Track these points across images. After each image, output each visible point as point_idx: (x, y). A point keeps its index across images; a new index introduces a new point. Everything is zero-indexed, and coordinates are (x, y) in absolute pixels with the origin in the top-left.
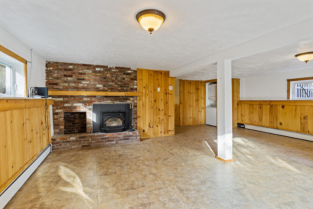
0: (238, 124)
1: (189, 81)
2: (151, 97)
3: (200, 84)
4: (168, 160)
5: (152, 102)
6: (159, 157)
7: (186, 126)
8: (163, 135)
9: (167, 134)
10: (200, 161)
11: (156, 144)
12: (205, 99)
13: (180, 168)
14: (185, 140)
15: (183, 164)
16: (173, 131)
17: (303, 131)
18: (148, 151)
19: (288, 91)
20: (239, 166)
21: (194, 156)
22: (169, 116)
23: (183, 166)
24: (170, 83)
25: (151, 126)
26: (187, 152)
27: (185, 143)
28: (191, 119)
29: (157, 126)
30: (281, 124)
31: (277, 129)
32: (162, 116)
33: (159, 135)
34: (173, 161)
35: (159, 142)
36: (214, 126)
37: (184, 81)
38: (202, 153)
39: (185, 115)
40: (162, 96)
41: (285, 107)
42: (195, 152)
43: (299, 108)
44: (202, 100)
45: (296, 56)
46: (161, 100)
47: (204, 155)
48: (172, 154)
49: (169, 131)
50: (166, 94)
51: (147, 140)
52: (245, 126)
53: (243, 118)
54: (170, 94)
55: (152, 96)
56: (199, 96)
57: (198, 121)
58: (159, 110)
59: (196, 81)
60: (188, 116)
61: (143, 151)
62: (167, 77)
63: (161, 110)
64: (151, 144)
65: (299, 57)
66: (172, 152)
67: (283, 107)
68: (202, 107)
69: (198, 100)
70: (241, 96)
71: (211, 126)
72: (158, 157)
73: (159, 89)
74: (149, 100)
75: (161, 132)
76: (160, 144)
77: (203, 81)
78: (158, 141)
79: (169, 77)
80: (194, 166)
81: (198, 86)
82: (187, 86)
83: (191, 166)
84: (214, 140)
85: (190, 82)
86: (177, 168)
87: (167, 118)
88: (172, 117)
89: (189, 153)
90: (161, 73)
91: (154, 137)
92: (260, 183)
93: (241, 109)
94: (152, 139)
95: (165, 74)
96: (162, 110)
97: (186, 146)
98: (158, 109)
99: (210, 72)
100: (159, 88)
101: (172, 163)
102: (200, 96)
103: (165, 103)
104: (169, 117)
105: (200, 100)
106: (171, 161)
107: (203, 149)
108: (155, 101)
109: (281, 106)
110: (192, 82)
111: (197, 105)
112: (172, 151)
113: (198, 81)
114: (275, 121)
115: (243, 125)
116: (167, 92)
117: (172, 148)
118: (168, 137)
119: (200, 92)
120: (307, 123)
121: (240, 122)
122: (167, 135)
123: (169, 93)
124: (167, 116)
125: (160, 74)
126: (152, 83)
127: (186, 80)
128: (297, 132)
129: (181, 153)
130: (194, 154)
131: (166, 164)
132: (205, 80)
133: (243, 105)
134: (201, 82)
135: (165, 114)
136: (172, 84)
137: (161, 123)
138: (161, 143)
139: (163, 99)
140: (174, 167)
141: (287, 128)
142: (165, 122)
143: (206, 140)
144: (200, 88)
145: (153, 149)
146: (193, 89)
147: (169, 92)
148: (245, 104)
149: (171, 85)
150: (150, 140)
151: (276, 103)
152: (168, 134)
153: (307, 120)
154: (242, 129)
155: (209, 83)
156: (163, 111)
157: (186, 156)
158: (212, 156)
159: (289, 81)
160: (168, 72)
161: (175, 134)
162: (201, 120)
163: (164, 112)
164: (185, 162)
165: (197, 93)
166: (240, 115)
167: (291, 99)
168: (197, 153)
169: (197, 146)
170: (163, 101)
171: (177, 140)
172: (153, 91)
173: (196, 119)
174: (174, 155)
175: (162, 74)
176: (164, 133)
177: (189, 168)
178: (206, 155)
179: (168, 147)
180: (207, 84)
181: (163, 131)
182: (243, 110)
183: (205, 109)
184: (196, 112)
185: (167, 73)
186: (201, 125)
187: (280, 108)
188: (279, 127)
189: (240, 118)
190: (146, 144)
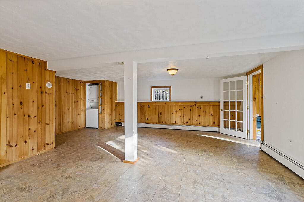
0: (116, 123)
1: (67, 79)
2: (12, 97)
3: (79, 83)
4: (70, 190)
5: (15, 105)
6: (51, 192)
7: (64, 133)
8: (36, 152)
9: (43, 149)
10: (111, 173)
11: (30, 171)
12: (85, 100)
13: (95, 194)
14: (74, 151)
15: (95, 186)
16: (52, 143)
17: (160, 122)
18: (22, 190)
19: (151, 95)
20: (146, 163)
21: (101, 169)
22: (47, 124)
23: (97, 189)
24: (47, 78)
25: (13, 144)
26: (87, 166)
27: (77, 156)
28: (70, 124)
29: (25, 142)
30: (147, 119)
31: (145, 123)
32: (34, 125)
33: (30, 154)
34: (79, 188)
35: (34, 166)
36: (95, 128)
37: (60, 78)
38: (105, 161)
39: (61, 120)
40: (34, 96)
41: (150, 106)
42: (98, 163)
43: (157, 107)
44: (82, 102)
45: (168, 70)
46: (33, 102)
47: (110, 164)
48: (70, 177)
49: (46, 145)
50: (42, 93)
51: (6, 170)
52: (122, 124)
53: (121, 117)
54: (48, 93)
55: (15, 94)
56: (78, 97)
57: (77, 126)
58: (29, 116)
59: (75, 80)
60: (66, 121)
61: (9, 193)
62: (43, 68)
63: (32, 116)
64: (20, 175)
65: (169, 71)
66: (68, 175)
67: (149, 106)
68: (82, 109)
69: (77, 101)
70: (118, 98)
71: (92, 129)
72: (49, 192)
73: (28, 86)
74: (8, 101)
75: (33, 149)
76: (38, 170)
77: (83, 81)
78: (31, 165)
79: (45, 69)
80: (110, 183)
81: (77, 85)
82: (64, 84)
83: (106, 185)
84: (106, 143)
85: (68, 81)
86: (91, 197)
87: (43, 127)
88: (51, 125)
89: (91, 167)
90: (33, 62)
91: (19, 160)
92: (170, 173)
93: (119, 110)
94: (16, 165)
95: (39, 64)
96: (35, 117)
97: (81, 160)
98: (27, 116)
99: (99, 73)
100: (29, 84)
101: (79, 191)
102: (80, 97)
103: (40, 106)
104: (46, 126)
105: (79, 102)
106: (75, 190)
107: (104, 156)
108: (21, 103)
109: (147, 106)
110: (70, 81)
111: (76, 107)
112: (66, 173)
113: (78, 81)
114: (144, 117)
115: (120, 123)
116: (43, 90)
117: (64, 168)
118: (45, 153)
119: (79, 93)
120: (162, 117)
121: (118, 121)
122: (42, 151)
123: (46, 93)
124: (43, 125)
125: (31, 62)
126: (15, 75)
127: (63, 78)
128: (157, 124)
129: (81, 170)
130: (99, 166)
131: (72, 197)
132: (85, 80)
133: (120, 106)
134: (81, 82)
135: (40, 122)
136: (51, 80)
137: (33, 136)
138: (40, 167)
139: (35, 99)
140: (86, 198)
141: (151, 122)
142: (40, 134)
143: (98, 145)
144: (79, 88)
145: (31, 183)
146: (71, 89)
147: (47, 91)
148: (122, 105)
149: (49, 81)
150: (11, 168)
151: (144, 104)
152: (45, 149)
153: (162, 114)
154: (120, 127)
155: (89, 84)
156: (37, 118)
157: (91, 173)
158: (118, 162)
159: (152, 87)
160: (45, 63)
161: (56, 147)
162: (81, 124)
163: (39, 119)
164: (96, 181)
165: (76, 94)
166: (118, 115)
167: (153, 101)
168: (102, 164)
169: (95, 155)
170: (35, 104)
171: (63, 155)
172: (16, 87)
173: (75, 123)
174: (74, 179)
175: (35, 63)
176: (39, 150)
177: (107, 189)
178: (111, 162)
179: (57, 169)
180: (87, 85)
181: (36, 147)
182: (120, 111)
183: (85, 111)
184: (75, 115)
185: (43, 64)
186: (80, 129)
187: (147, 107)
188: (146, 122)
189: (118, 118)
190: (8, 177)
